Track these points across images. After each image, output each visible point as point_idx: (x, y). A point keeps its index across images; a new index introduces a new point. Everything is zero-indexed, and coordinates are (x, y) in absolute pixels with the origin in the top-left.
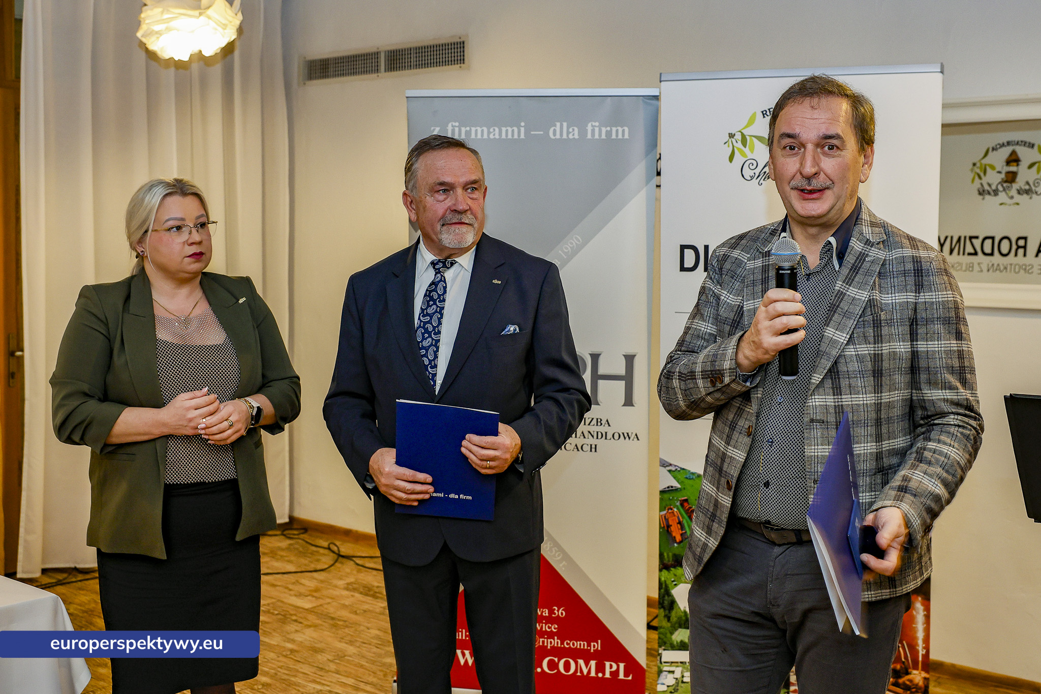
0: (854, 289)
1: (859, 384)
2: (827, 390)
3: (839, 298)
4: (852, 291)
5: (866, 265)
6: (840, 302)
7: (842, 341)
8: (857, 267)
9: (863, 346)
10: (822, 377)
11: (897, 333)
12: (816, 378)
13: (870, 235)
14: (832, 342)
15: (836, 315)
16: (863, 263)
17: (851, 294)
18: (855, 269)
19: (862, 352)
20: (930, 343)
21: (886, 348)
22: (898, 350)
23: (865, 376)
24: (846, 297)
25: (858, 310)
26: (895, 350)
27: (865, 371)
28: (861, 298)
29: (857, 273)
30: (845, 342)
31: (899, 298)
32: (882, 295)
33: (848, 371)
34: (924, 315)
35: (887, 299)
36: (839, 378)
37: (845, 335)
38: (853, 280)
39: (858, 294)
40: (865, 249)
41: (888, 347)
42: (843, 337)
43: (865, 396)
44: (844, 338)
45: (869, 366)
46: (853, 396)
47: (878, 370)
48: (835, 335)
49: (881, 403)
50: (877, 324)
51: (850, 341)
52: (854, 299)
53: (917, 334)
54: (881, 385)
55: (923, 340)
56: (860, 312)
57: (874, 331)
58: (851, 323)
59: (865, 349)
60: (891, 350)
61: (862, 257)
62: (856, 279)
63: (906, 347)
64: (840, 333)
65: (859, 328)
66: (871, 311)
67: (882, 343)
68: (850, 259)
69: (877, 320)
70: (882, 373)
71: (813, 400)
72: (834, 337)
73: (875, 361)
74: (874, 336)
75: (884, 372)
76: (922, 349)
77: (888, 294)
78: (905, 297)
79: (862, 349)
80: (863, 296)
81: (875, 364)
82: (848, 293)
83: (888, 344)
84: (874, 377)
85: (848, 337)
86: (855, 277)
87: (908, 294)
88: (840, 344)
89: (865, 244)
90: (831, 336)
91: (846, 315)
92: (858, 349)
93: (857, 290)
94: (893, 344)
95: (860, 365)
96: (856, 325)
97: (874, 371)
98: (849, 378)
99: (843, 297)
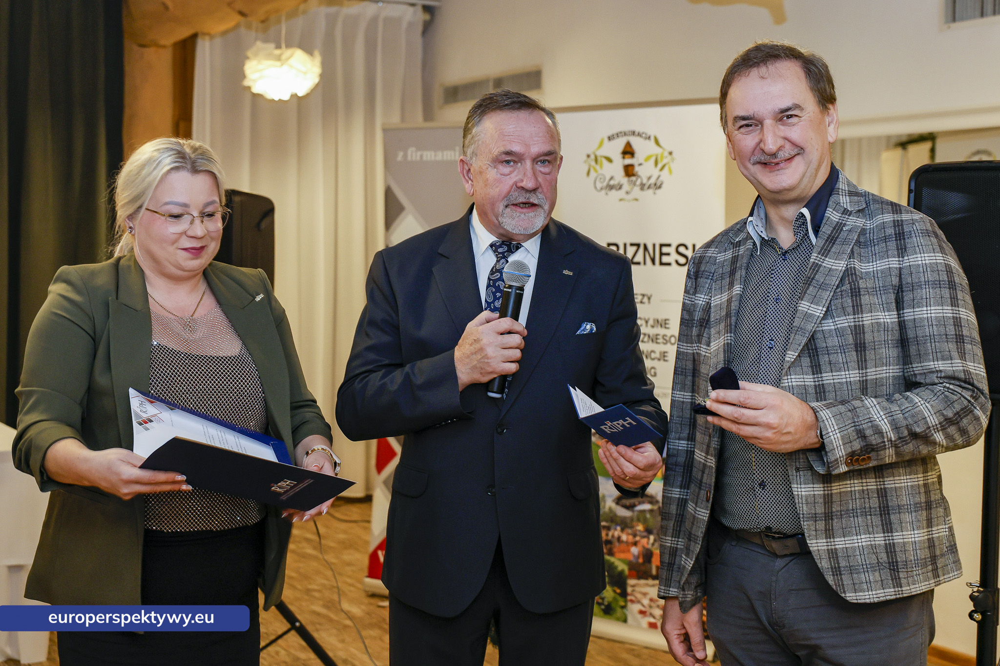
0: (830, 260)
1: (841, 360)
2: (805, 369)
3: (814, 270)
4: (829, 263)
5: (843, 235)
6: (816, 274)
7: (818, 314)
8: (833, 237)
9: (842, 318)
10: (797, 354)
11: (881, 303)
12: (791, 356)
13: (848, 204)
14: (807, 316)
15: (811, 288)
16: (840, 233)
17: (827, 266)
18: (832, 240)
19: (841, 325)
20: (917, 309)
21: (867, 319)
22: (882, 320)
23: (846, 350)
24: (821, 269)
25: (835, 281)
26: (879, 321)
27: (846, 345)
28: (837, 268)
29: (834, 243)
30: (822, 315)
31: (881, 265)
32: (862, 265)
33: (827, 347)
34: (909, 280)
35: (868, 267)
36: (818, 355)
37: (821, 308)
38: (829, 251)
39: (834, 264)
40: (842, 218)
41: (870, 318)
42: (818, 311)
43: (847, 373)
44: (820, 311)
45: (850, 339)
46: (834, 374)
47: (860, 343)
48: (810, 308)
49: (866, 380)
50: (856, 293)
51: (828, 314)
52: (830, 270)
53: (903, 302)
54: (865, 360)
55: (909, 307)
56: (837, 283)
57: (852, 301)
58: (827, 295)
59: (844, 322)
60: (873, 321)
61: (839, 227)
62: (833, 250)
63: (892, 317)
64: (815, 307)
65: (836, 299)
66: (849, 280)
67: (862, 313)
68: (826, 230)
69: (855, 289)
70: (865, 347)
71: (789, 380)
72: (809, 311)
73: (856, 334)
74: (853, 306)
75: (867, 345)
76: (909, 318)
77: (869, 263)
78: (887, 263)
79: (841, 322)
80: (840, 265)
81: (856, 337)
82: (824, 264)
83: (869, 315)
84: (857, 351)
85: (825, 309)
86: (831, 247)
87: (890, 259)
88: (816, 318)
89: (842, 214)
90: (806, 310)
91: (822, 287)
92: (837, 323)
93: (833, 261)
94: (876, 314)
95: (840, 339)
96: (833, 296)
97: (856, 345)
98: (828, 354)
99: (818, 269)
